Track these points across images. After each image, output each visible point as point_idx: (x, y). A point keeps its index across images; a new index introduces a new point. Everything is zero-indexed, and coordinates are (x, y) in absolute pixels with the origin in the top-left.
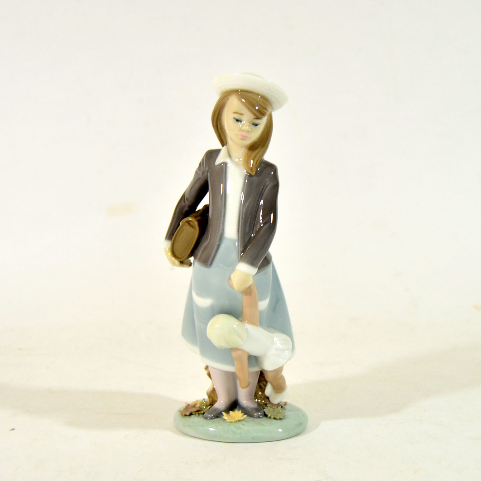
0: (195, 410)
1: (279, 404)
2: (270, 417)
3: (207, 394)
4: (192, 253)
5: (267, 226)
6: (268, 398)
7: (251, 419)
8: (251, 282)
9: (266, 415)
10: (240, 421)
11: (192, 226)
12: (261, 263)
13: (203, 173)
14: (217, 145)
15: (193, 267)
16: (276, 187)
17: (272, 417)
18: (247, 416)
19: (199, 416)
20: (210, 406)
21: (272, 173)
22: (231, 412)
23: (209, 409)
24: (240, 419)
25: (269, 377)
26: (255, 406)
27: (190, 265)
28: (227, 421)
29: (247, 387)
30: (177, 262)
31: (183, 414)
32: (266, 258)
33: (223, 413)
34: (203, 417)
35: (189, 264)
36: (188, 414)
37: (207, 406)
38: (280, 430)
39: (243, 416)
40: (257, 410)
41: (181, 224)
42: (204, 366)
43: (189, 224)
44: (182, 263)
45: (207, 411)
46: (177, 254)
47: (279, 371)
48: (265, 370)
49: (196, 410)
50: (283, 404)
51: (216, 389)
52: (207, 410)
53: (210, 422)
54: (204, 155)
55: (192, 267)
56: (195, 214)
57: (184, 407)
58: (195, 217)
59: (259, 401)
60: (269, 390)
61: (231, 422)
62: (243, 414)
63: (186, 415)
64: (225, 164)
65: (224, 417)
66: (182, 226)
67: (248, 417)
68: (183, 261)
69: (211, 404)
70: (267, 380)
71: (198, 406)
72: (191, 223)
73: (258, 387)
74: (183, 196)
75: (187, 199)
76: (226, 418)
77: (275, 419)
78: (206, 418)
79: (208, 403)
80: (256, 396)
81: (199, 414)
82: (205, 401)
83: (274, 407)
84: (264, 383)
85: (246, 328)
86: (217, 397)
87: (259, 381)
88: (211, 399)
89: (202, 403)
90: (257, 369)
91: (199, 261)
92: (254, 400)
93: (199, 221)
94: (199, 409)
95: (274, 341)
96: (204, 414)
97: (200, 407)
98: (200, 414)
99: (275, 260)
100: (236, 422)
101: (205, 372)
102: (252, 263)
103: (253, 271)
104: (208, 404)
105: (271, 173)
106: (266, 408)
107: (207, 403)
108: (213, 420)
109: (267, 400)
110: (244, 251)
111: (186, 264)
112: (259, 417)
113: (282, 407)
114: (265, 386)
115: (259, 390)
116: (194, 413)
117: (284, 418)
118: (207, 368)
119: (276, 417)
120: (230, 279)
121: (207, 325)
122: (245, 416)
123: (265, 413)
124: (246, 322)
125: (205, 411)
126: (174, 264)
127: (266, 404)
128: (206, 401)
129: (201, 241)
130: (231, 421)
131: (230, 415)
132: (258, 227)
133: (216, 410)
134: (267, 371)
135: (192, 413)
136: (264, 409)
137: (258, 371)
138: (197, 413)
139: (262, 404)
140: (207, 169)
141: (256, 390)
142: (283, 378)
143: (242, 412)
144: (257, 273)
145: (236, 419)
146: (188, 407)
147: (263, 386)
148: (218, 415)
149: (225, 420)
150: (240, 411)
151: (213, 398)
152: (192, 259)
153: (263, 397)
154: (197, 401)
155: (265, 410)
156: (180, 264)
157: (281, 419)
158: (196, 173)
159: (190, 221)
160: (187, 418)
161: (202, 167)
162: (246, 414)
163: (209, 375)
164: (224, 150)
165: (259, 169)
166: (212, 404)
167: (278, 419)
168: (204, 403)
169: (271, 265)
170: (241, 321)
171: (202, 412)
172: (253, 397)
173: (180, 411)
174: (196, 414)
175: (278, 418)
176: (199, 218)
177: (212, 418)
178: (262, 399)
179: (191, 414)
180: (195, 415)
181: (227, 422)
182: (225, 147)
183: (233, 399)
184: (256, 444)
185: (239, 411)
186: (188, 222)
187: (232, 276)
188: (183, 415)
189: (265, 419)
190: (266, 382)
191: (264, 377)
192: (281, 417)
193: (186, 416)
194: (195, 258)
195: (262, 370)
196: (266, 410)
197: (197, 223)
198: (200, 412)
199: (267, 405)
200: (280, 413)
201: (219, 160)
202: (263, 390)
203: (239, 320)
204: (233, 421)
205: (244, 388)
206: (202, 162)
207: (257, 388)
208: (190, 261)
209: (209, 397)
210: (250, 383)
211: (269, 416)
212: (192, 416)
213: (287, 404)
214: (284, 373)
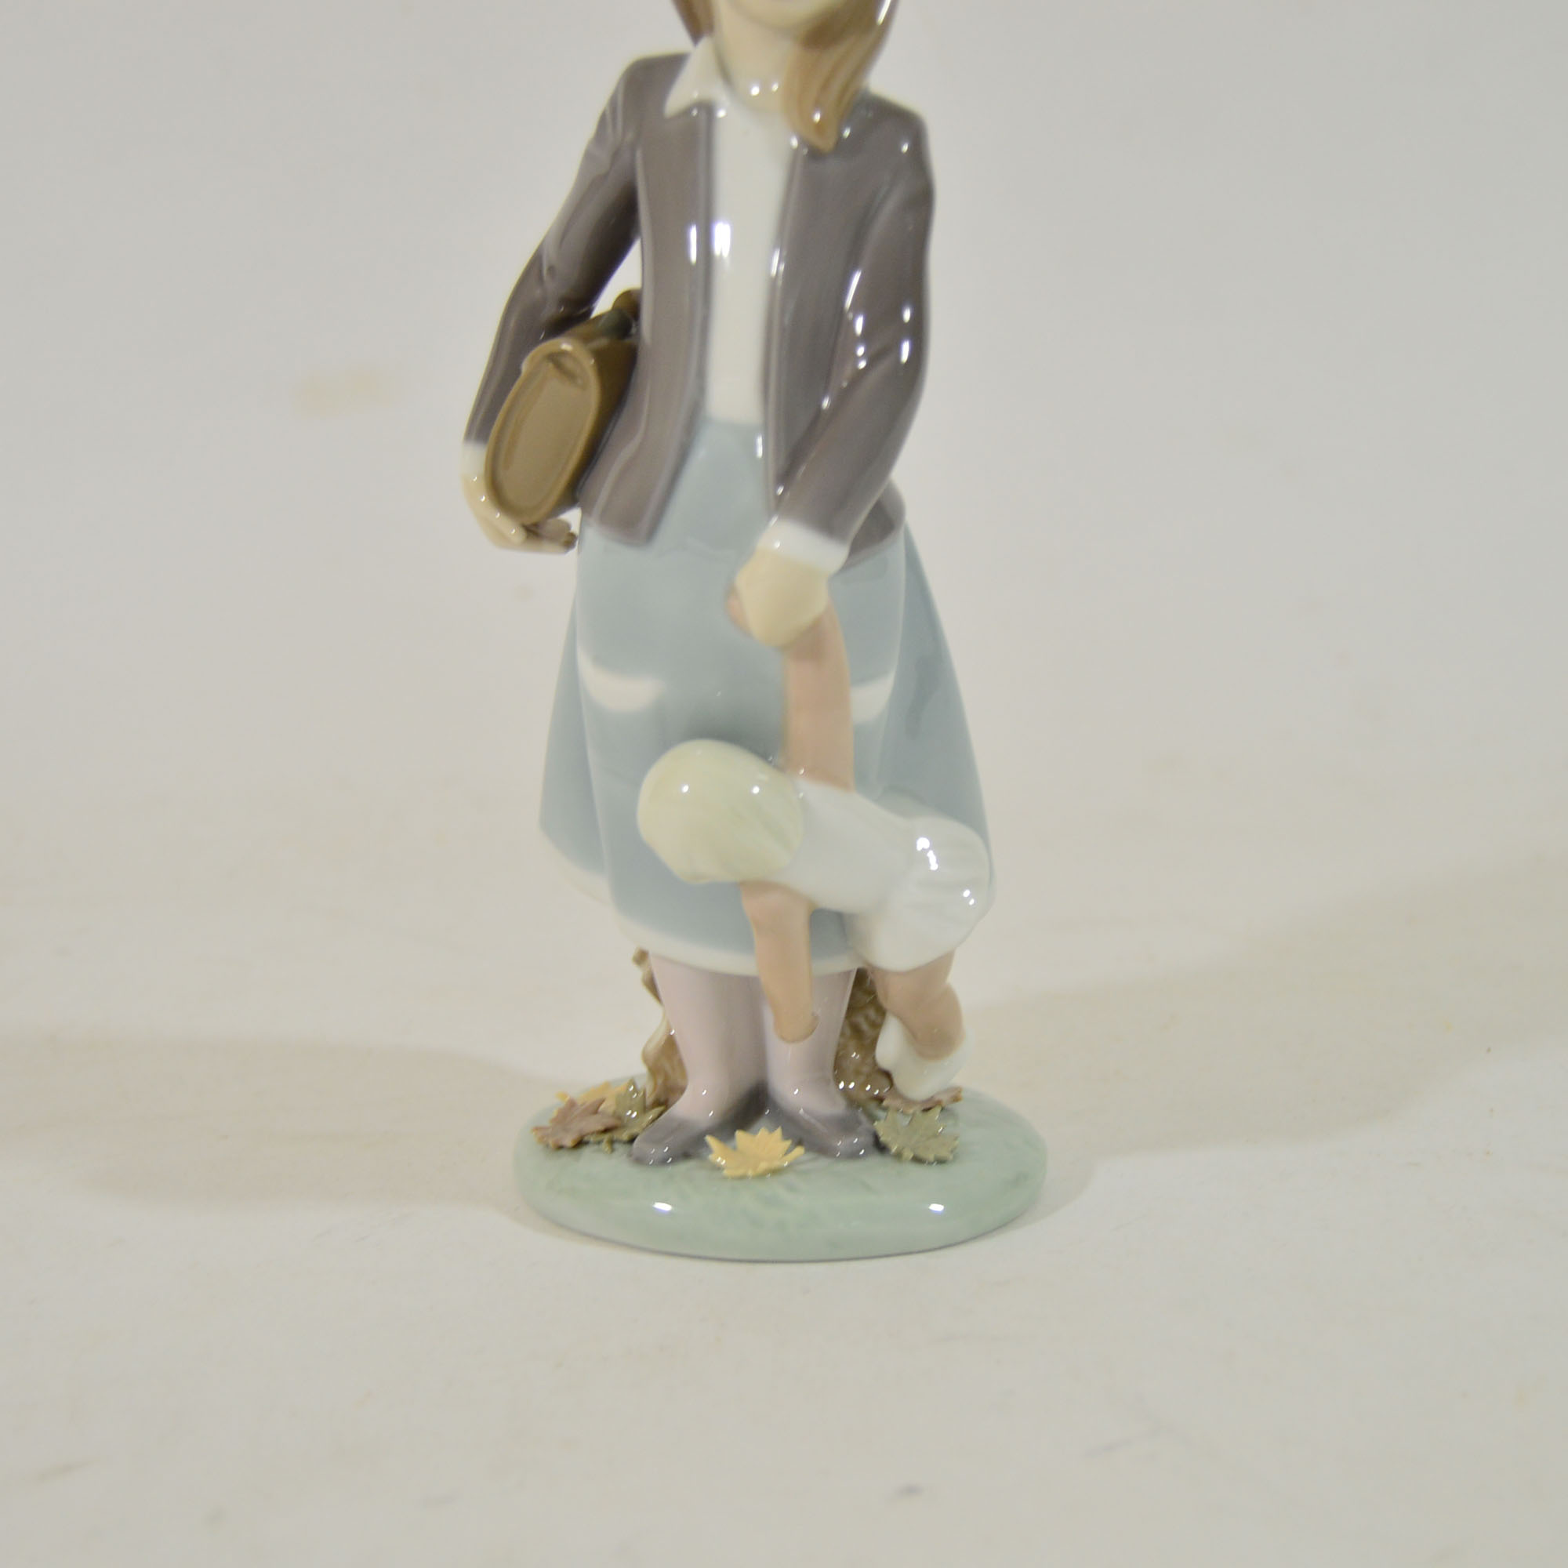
0: (595, 1124)
1: (932, 1097)
2: (898, 1156)
3: (645, 1059)
4: (574, 493)
5: (883, 367)
6: (887, 1075)
7: (823, 1162)
8: (820, 603)
9: (880, 1147)
10: (776, 1172)
11: (569, 376)
12: (862, 527)
13: (616, 155)
14: (671, 37)
15: (579, 552)
16: (922, 201)
17: (908, 1154)
18: (807, 1150)
19: (613, 1150)
20: (658, 1110)
21: (905, 148)
22: (739, 1134)
23: (653, 1120)
24: (776, 1164)
25: (893, 995)
26: (839, 1108)
27: (569, 541)
28: (726, 1172)
29: (806, 1037)
30: (514, 532)
31: (551, 1142)
32: (879, 509)
33: (709, 1139)
34: (630, 1155)
35: (564, 539)
36: (568, 1141)
37: (645, 1109)
38: (937, 1208)
39: (789, 1151)
40: (846, 1126)
41: (525, 367)
42: (632, 952)
43: (559, 366)
44: (534, 532)
45: (644, 1129)
46: (511, 493)
47: (933, 973)
48: (875, 969)
49: (601, 1127)
50: (945, 1098)
51: (679, 1041)
52: (644, 1124)
53: (658, 1176)
54: (619, 84)
55: (573, 552)
56: (581, 329)
57: (555, 1113)
58: (586, 339)
59: (852, 1085)
60: (890, 1046)
61: (743, 1178)
62: (788, 1143)
63: (560, 1147)
64: (707, 108)
65: (711, 1157)
66: (532, 375)
67: (811, 1156)
68: (536, 525)
69: (662, 1099)
70: (886, 1004)
71: (608, 1106)
72: (569, 364)
73: (848, 1032)
74: (536, 261)
75: (551, 269)
76: (721, 1161)
77: (917, 1160)
78: (640, 1161)
79: (648, 1095)
80: (839, 1069)
81: (612, 1142)
82: (635, 1090)
83: (911, 1111)
84: (872, 1013)
85: (801, 795)
86: (684, 1074)
87: (852, 1009)
88: (660, 1081)
89: (624, 1099)
90: (844, 964)
91: (605, 519)
92: (832, 1083)
93: (600, 356)
94: (610, 1122)
95: (919, 848)
96: (632, 1140)
97: (619, 1117)
98: (620, 1141)
99: (917, 518)
100: (761, 1176)
101: (638, 974)
102: (827, 522)
103: (830, 555)
104: (649, 1100)
105: (900, 149)
106: (881, 1114)
107: (644, 1094)
108: (670, 1169)
109: (884, 1081)
110: (785, 476)
111: (553, 539)
112: (853, 1155)
113: (943, 1109)
114: (877, 1026)
115: (852, 1044)
116: (592, 1139)
117: (955, 1158)
118: (642, 957)
119: (922, 1154)
120: (731, 591)
121: (637, 784)
122: (799, 1151)
123: (876, 1138)
124: (802, 771)
125: (635, 1130)
126: (501, 539)
127: (880, 1100)
128: (639, 1086)
129: (608, 439)
130: (740, 1172)
131: (735, 1148)
132: (848, 371)
133: (682, 1125)
134: (885, 973)
135: (586, 1139)
136: (873, 1118)
137: (848, 973)
138: (606, 1137)
139: (862, 1096)
140: (630, 136)
141: (839, 1045)
142: (949, 1000)
143: (786, 1136)
144: (847, 566)
145: (763, 1166)
146: (569, 1111)
147: (865, 1027)
148: (690, 1149)
149: (718, 1168)
150: (778, 1132)
151: (666, 1078)
152: (573, 517)
153: (866, 1069)
154: (607, 1085)
155: (876, 1123)
156: (528, 537)
157: (941, 1161)
158: (589, 157)
159: (564, 353)
160: (566, 1158)
161: (609, 130)
162: (799, 1142)
163: (652, 985)
164: (700, 55)
165: (847, 133)
166: (663, 1103)
167: (931, 1163)
168: (631, 1099)
169: (901, 534)
170: (781, 769)
171: (625, 1136)
172: (830, 1074)
173: (537, 1129)
174: (599, 1143)
175: (931, 1157)
176: (602, 342)
177: (663, 1162)
178: (862, 1079)
179: (580, 1144)
180: (596, 1147)
181: (725, 1178)
182: (705, 43)
183: (746, 1082)
184: (843, 1265)
185: (771, 1131)
186: (556, 358)
187: (742, 581)
188: (547, 1146)
189: (876, 1161)
190: (882, 1012)
191: (872, 992)
192: (944, 1153)
193: (561, 1152)
194: (586, 512)
195: (865, 966)
196: (882, 1128)
197: (593, 361)
198: (616, 1135)
199: (885, 1103)
200: (936, 1136)
201: (681, 95)
202: (868, 1045)
203: (771, 762)
204: (750, 1173)
205: (794, 1041)
206: (608, 113)
207: (842, 1034)
208: (568, 526)
209: (654, 1070)
210: (815, 1018)
211: (894, 1149)
212: (587, 1151)
213: (963, 1094)
214: (957, 980)
